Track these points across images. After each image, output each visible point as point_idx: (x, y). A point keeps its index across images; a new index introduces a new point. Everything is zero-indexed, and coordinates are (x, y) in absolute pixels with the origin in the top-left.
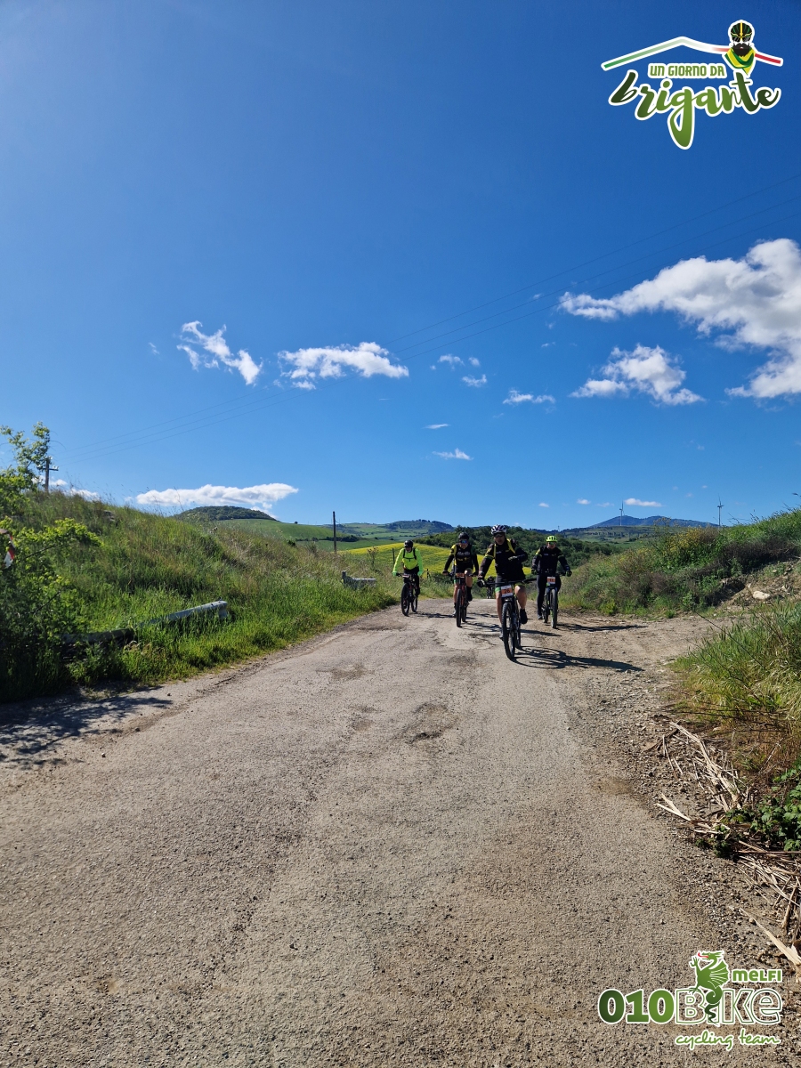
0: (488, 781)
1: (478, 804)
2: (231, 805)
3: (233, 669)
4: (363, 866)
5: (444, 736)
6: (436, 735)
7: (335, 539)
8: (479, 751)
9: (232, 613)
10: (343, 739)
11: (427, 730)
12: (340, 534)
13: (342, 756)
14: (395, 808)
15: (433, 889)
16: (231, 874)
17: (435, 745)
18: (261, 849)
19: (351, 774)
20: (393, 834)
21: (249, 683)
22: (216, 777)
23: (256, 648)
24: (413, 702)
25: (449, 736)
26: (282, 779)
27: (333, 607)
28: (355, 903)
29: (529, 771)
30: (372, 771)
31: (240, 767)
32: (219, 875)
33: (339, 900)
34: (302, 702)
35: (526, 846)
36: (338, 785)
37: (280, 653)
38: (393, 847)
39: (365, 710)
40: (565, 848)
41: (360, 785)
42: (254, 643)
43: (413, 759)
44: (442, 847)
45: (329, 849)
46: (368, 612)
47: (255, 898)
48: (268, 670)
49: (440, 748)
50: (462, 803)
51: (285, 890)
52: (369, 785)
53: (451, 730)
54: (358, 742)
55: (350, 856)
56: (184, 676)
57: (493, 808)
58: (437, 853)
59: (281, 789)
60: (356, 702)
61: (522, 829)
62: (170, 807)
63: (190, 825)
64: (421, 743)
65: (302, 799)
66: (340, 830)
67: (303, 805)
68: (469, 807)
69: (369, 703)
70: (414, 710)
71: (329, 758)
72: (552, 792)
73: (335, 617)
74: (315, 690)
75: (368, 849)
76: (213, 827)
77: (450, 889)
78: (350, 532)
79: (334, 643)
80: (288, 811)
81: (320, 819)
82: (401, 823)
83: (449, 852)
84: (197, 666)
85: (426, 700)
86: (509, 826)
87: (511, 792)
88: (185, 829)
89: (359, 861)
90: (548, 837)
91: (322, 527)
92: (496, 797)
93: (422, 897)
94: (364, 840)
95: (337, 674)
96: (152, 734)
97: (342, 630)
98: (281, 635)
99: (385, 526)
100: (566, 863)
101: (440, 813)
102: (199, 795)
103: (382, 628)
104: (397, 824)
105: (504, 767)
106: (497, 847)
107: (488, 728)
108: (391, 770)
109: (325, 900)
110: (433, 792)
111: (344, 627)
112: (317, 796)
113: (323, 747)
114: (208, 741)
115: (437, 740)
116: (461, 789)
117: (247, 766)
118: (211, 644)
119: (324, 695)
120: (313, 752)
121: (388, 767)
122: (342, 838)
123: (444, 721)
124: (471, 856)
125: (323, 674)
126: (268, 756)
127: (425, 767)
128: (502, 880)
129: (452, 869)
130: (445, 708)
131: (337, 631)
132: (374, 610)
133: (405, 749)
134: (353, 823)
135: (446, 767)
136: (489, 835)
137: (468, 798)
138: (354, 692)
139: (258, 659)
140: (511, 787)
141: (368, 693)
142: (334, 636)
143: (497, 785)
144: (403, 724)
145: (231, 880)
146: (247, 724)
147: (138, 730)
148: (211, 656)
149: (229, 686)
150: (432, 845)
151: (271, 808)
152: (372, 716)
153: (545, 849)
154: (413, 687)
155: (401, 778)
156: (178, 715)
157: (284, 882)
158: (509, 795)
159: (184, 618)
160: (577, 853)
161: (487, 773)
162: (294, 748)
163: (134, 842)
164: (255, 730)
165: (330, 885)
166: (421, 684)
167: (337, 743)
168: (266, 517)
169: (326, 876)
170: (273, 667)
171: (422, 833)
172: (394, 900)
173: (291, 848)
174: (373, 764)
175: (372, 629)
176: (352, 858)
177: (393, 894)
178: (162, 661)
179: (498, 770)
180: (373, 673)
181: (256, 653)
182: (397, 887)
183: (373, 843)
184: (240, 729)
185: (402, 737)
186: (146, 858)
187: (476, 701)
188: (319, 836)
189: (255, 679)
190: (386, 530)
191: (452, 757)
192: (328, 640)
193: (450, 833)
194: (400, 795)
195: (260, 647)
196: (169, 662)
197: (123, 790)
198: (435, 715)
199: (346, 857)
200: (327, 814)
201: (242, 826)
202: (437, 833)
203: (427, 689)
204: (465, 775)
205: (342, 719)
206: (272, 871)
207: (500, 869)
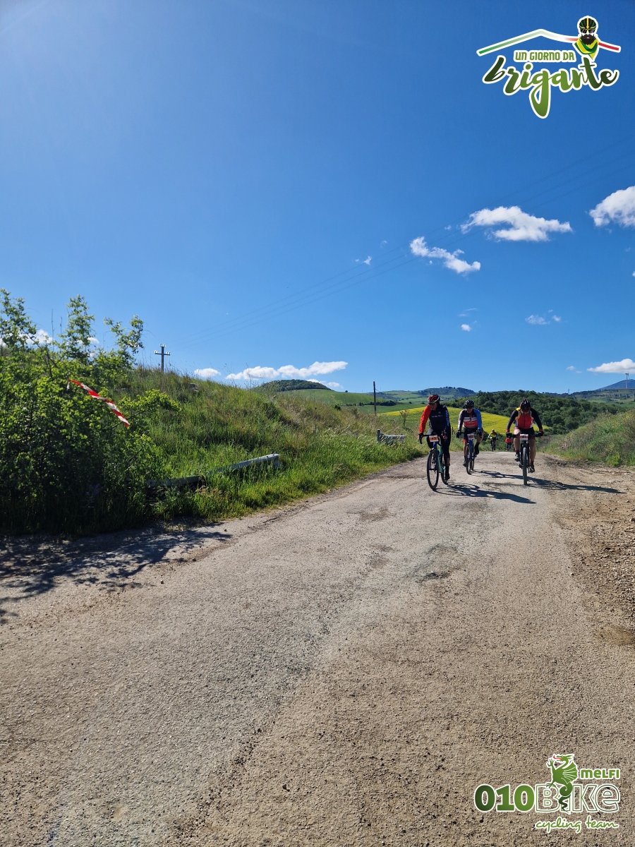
0: (491, 624)
1: (479, 647)
2: (254, 633)
3: (280, 510)
4: (363, 704)
5: (452, 577)
6: (445, 575)
7: (375, 404)
8: (484, 593)
9: (284, 463)
10: (361, 576)
11: (437, 570)
12: (380, 399)
13: (358, 592)
14: (399, 647)
15: (427, 734)
16: (242, 702)
17: (442, 585)
18: (273, 679)
19: (363, 610)
20: (394, 673)
21: (290, 522)
22: (247, 606)
23: (300, 492)
24: (427, 543)
25: (455, 576)
26: (303, 611)
27: (367, 459)
28: (350, 744)
29: (531, 615)
30: (382, 607)
31: (268, 598)
32: (232, 703)
33: (336, 739)
34: (331, 540)
35: (524, 695)
36: (350, 620)
37: (320, 496)
38: (393, 687)
39: (384, 549)
40: (564, 699)
41: (369, 621)
42: (299, 488)
43: (421, 598)
44: (440, 689)
45: (333, 684)
46: (397, 463)
47: (259, 730)
48: (308, 511)
49: (447, 589)
50: (463, 645)
51: (287, 725)
52: (378, 621)
53: (459, 571)
54: (375, 579)
55: (352, 693)
56: (241, 515)
57: (493, 652)
58: (434, 697)
59: (300, 620)
60: (377, 542)
61: (521, 676)
62: (204, 633)
63: (218, 650)
64: (429, 582)
65: (316, 632)
66: (346, 665)
67: (316, 637)
68: (470, 650)
69: (388, 542)
70: (427, 551)
71: (345, 593)
72: (553, 639)
73: (368, 467)
74: (344, 529)
75: (370, 687)
76: (236, 654)
77: (444, 736)
78: (389, 398)
79: (366, 489)
80: (302, 643)
81: (329, 653)
82: (403, 662)
83: (447, 696)
84: (252, 506)
85: (439, 541)
86: (508, 672)
87: (512, 636)
88: (212, 654)
89: (360, 698)
90: (547, 686)
91: (367, 394)
92: (497, 640)
93: (415, 743)
94: (366, 677)
95: (364, 516)
96: (204, 564)
97: (374, 478)
98: (322, 482)
99: (418, 393)
100: (565, 718)
101: (441, 654)
102: (230, 622)
103: (407, 477)
104: (400, 663)
105: (507, 610)
106: (495, 694)
107: (493, 570)
108: (399, 608)
109: (323, 738)
110: (436, 632)
111: (376, 475)
112: (330, 629)
113: (342, 583)
114: (247, 572)
115: (445, 580)
116: (463, 630)
117: (275, 597)
118: (264, 489)
119: (351, 534)
120: (333, 587)
121: (397, 605)
122: (347, 674)
123: (453, 562)
124: (468, 702)
125: (352, 516)
126: (295, 589)
127: (431, 607)
128: (498, 731)
129: (448, 715)
130: (455, 549)
131: (370, 479)
132: (403, 461)
133: (414, 587)
134: (358, 659)
135: (450, 608)
136: (487, 681)
137: (469, 640)
138: (377, 532)
139: (302, 502)
140: (513, 631)
141: (388, 534)
142: (367, 483)
143: (499, 628)
144: (415, 564)
145: (242, 709)
146: (282, 558)
147: (194, 560)
148: (264, 498)
149: (275, 524)
150: (431, 687)
151: (289, 639)
152: (389, 555)
153: (544, 699)
154: (428, 529)
155: (408, 616)
156: (229, 548)
157: (288, 716)
158: (510, 640)
159: (245, 468)
160: (577, 706)
161: (489, 616)
162: (316, 583)
163: (168, 665)
164: (287, 563)
165: (330, 722)
166: (436, 527)
167: (355, 579)
168: (323, 388)
169: (327, 713)
170: (312, 509)
171: (422, 674)
172: (388, 744)
173: (299, 681)
174: (384, 601)
175: (399, 477)
176: (353, 696)
177: (388, 737)
178: (224, 502)
179: (500, 613)
180: (395, 515)
181: (301, 497)
182: (392, 730)
183: (375, 681)
184: (276, 563)
185: (413, 576)
186: (174, 680)
187: (484, 544)
188: (326, 670)
189: (296, 519)
190: (418, 396)
191: (458, 597)
192: (361, 486)
193: (450, 676)
194: (405, 633)
195: (304, 492)
196: (230, 502)
197: (170, 614)
198: (445, 557)
199: (349, 693)
200: (336, 648)
201: (261, 654)
202: (436, 674)
203: (441, 532)
204: (468, 617)
205: (362, 556)
206: (279, 703)
207: (496, 718)
